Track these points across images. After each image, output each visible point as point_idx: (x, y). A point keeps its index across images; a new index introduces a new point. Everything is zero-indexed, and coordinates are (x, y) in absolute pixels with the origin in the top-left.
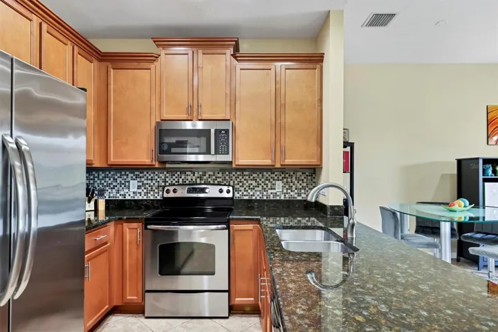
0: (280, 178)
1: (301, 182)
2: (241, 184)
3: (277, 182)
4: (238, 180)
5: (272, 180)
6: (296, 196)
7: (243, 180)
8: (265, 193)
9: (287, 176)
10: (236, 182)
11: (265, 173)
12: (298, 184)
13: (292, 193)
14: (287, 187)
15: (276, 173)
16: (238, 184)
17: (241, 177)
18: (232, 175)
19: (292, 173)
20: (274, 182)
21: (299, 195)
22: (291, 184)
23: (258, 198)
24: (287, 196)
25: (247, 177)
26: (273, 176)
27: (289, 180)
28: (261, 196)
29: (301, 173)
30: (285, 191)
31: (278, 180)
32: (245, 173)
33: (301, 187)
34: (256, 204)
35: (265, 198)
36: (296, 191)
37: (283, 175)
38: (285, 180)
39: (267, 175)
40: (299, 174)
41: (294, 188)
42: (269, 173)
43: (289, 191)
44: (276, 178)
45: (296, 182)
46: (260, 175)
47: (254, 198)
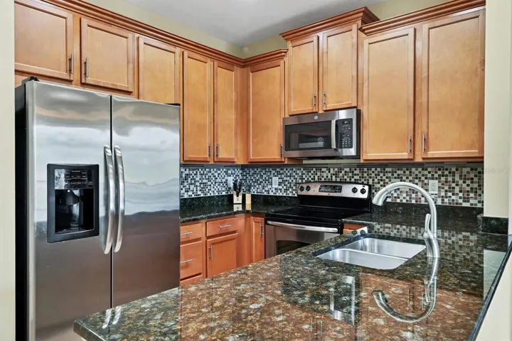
0: (436, 176)
1: (468, 182)
2: (382, 183)
3: (431, 181)
4: (379, 177)
5: (423, 178)
6: (461, 201)
7: (384, 178)
8: (414, 195)
9: (446, 173)
10: (376, 180)
11: (413, 170)
12: (464, 185)
13: (453, 197)
14: (446, 188)
15: (429, 169)
16: (379, 183)
17: (381, 175)
18: (370, 172)
19: (453, 169)
20: (426, 181)
21: (466, 200)
22: (453, 185)
23: (404, 201)
24: (446, 200)
25: (390, 175)
26: (426, 172)
27: (450, 179)
28: (408, 198)
29: (469, 169)
30: (443, 194)
31: (433, 179)
32: (387, 169)
33: (468, 189)
34: (401, 208)
35: (414, 202)
36: (461, 195)
37: (440, 173)
38: (443, 179)
39: (417, 172)
40: (465, 170)
41: (457, 189)
42: (420, 169)
43: (450, 194)
44: (429, 176)
45: (461, 182)
46: (407, 172)
47: (398, 201)
